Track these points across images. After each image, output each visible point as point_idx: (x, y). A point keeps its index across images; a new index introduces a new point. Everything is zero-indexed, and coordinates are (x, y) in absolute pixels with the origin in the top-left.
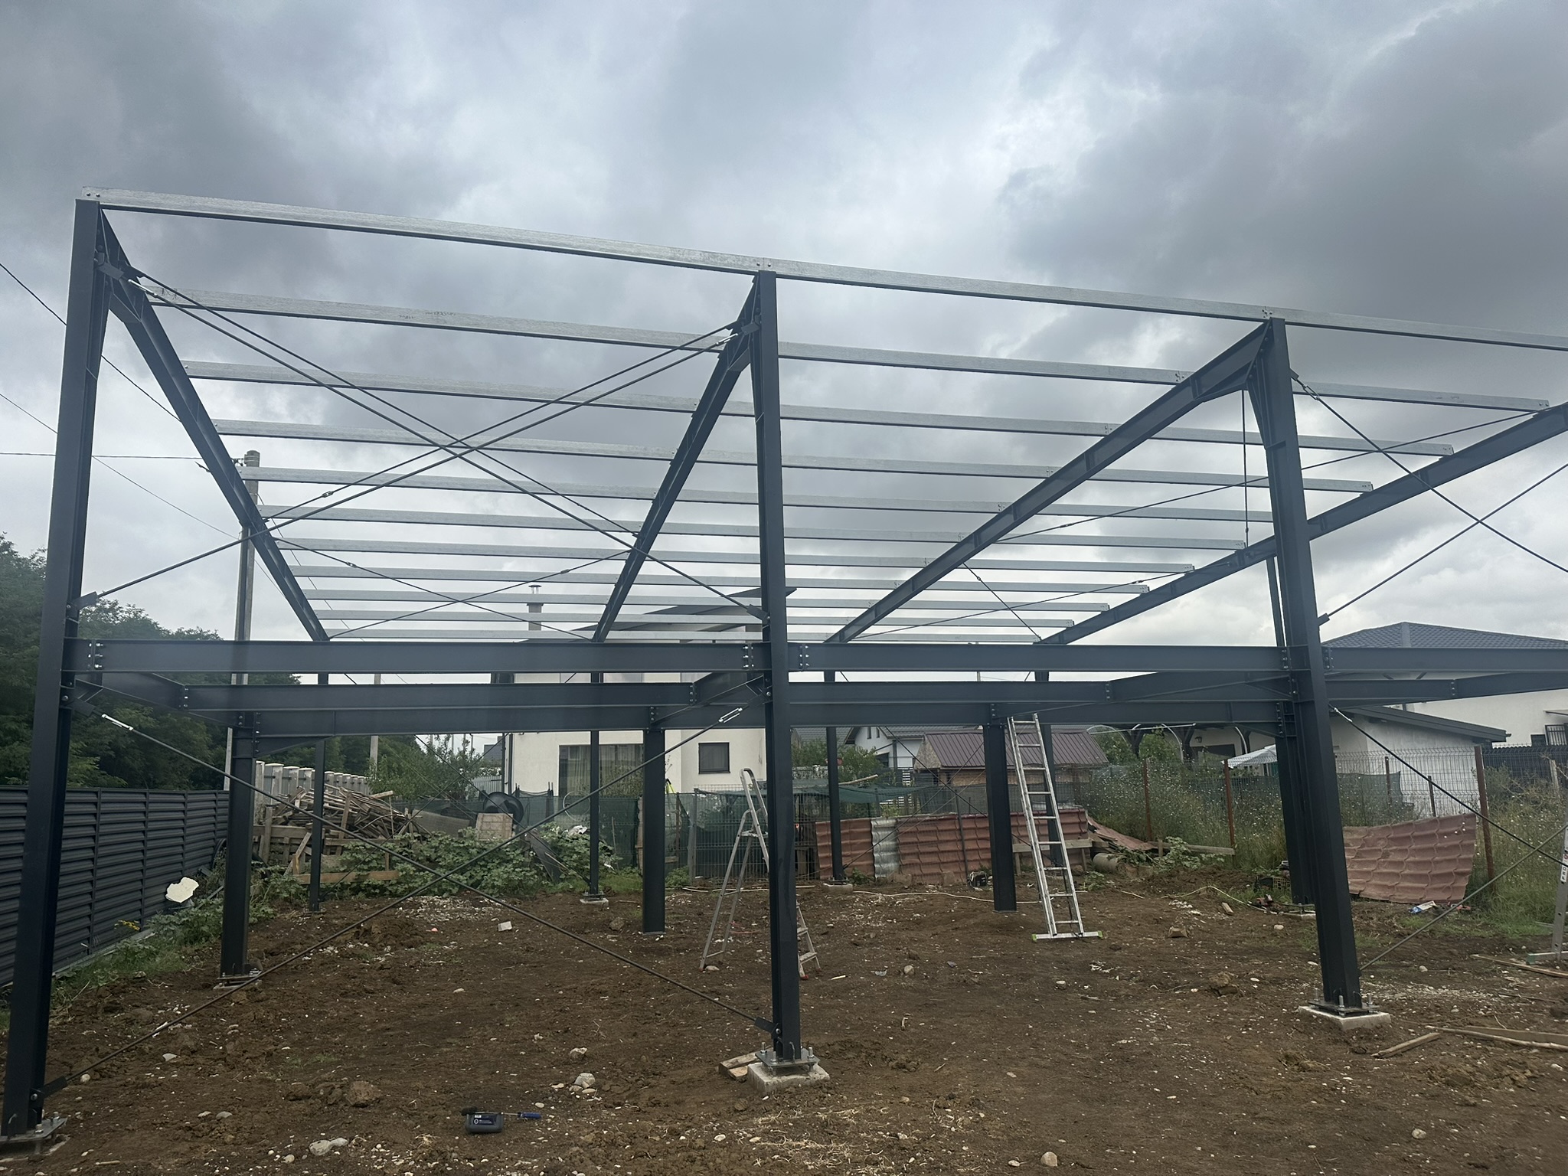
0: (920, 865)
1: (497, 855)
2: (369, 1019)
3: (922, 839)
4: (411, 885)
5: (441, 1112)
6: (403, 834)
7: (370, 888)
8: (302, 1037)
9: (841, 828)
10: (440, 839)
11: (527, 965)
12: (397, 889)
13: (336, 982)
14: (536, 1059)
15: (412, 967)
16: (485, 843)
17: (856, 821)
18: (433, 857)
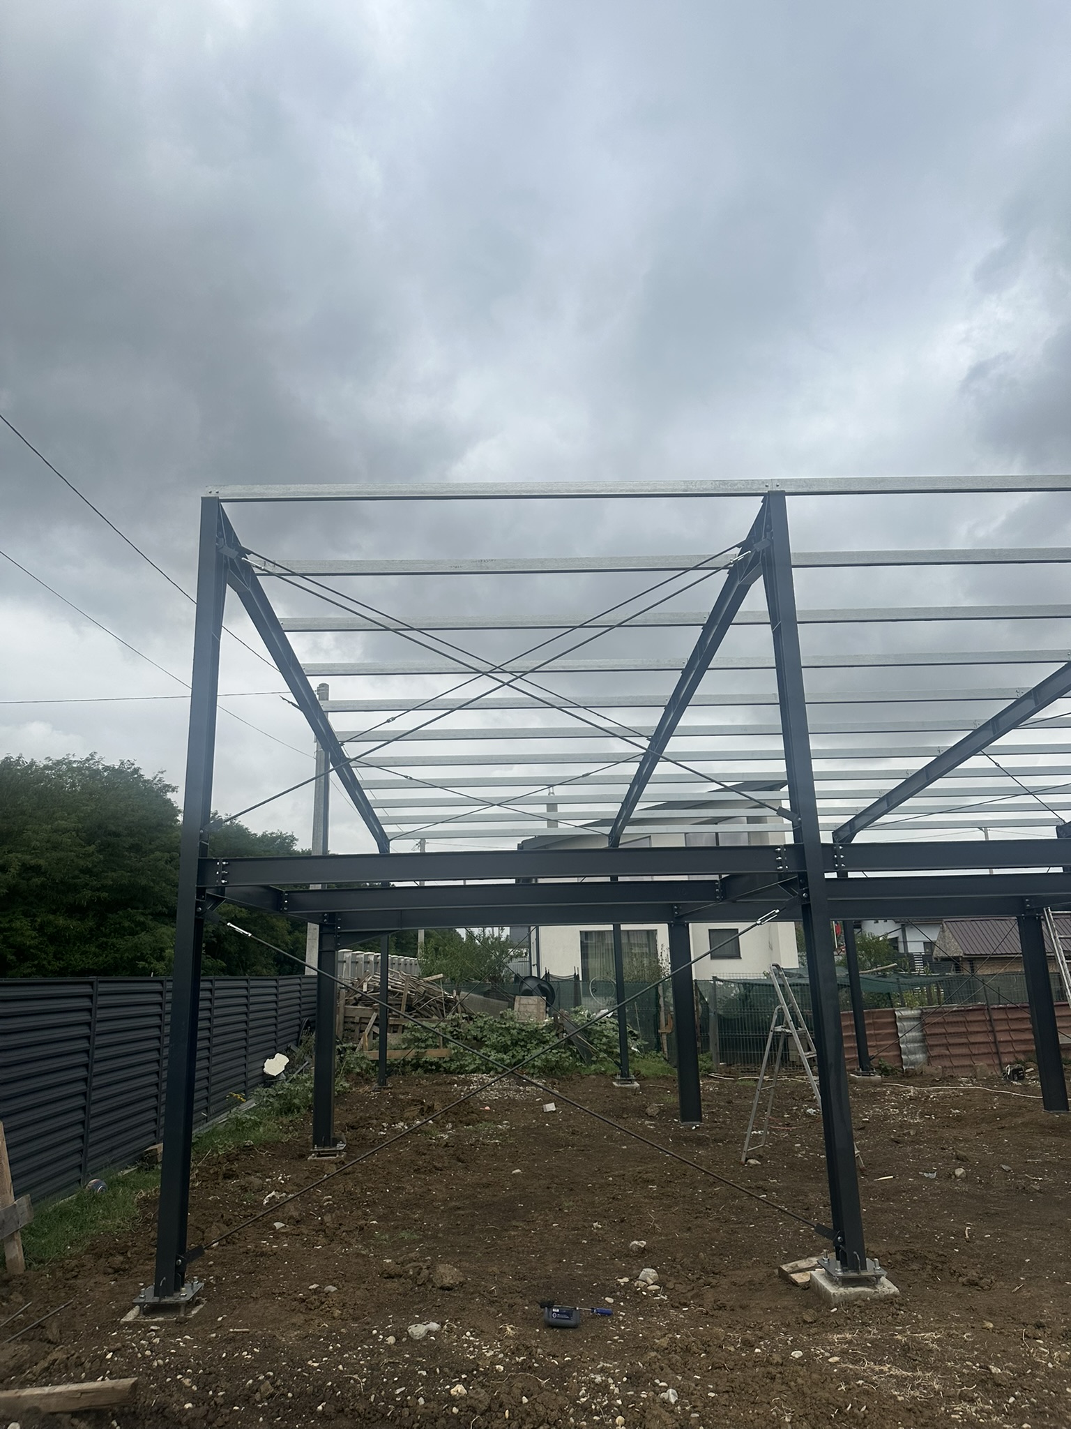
0: (950, 1057)
1: (535, 1036)
2: (441, 1196)
3: (951, 1030)
4: (462, 1063)
5: (519, 1301)
6: (453, 1014)
7: (428, 1065)
8: (386, 1211)
9: (865, 1018)
10: (485, 1019)
11: (575, 1148)
12: (450, 1066)
13: (410, 1157)
14: (598, 1249)
15: (472, 1145)
16: (523, 1024)
17: (879, 1012)
18: (479, 1037)
